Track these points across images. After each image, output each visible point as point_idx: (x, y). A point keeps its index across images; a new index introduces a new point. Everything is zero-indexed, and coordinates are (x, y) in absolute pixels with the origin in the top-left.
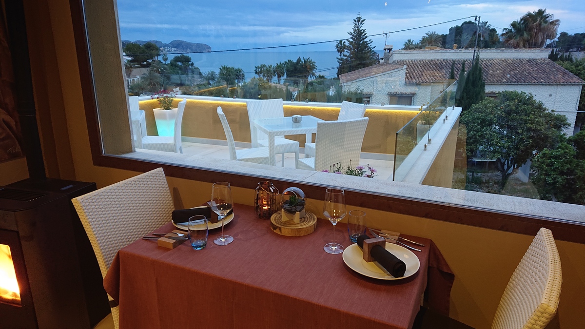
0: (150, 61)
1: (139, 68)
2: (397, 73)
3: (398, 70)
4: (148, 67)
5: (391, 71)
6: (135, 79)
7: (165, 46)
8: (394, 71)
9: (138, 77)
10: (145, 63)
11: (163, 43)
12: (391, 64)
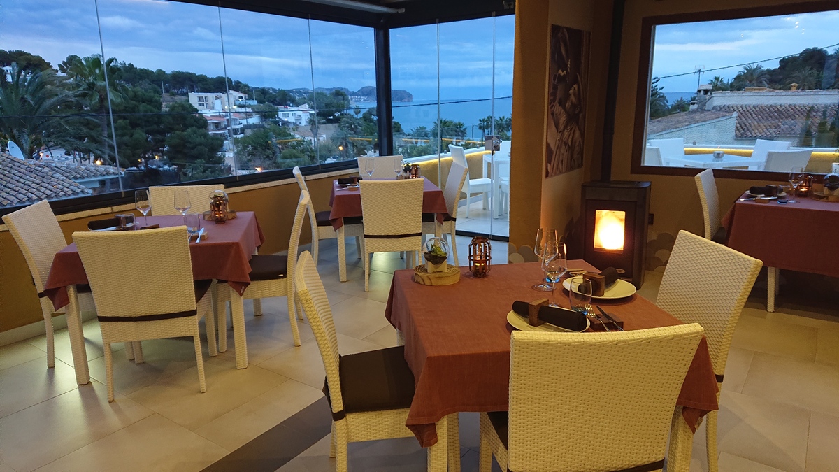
0: (337, 115)
1: (325, 124)
2: (724, 122)
3: (724, 118)
4: (335, 123)
5: (715, 120)
6: (320, 138)
7: (354, 94)
8: (719, 119)
9: (324, 136)
10: (332, 117)
11: (350, 90)
12: (709, 111)
